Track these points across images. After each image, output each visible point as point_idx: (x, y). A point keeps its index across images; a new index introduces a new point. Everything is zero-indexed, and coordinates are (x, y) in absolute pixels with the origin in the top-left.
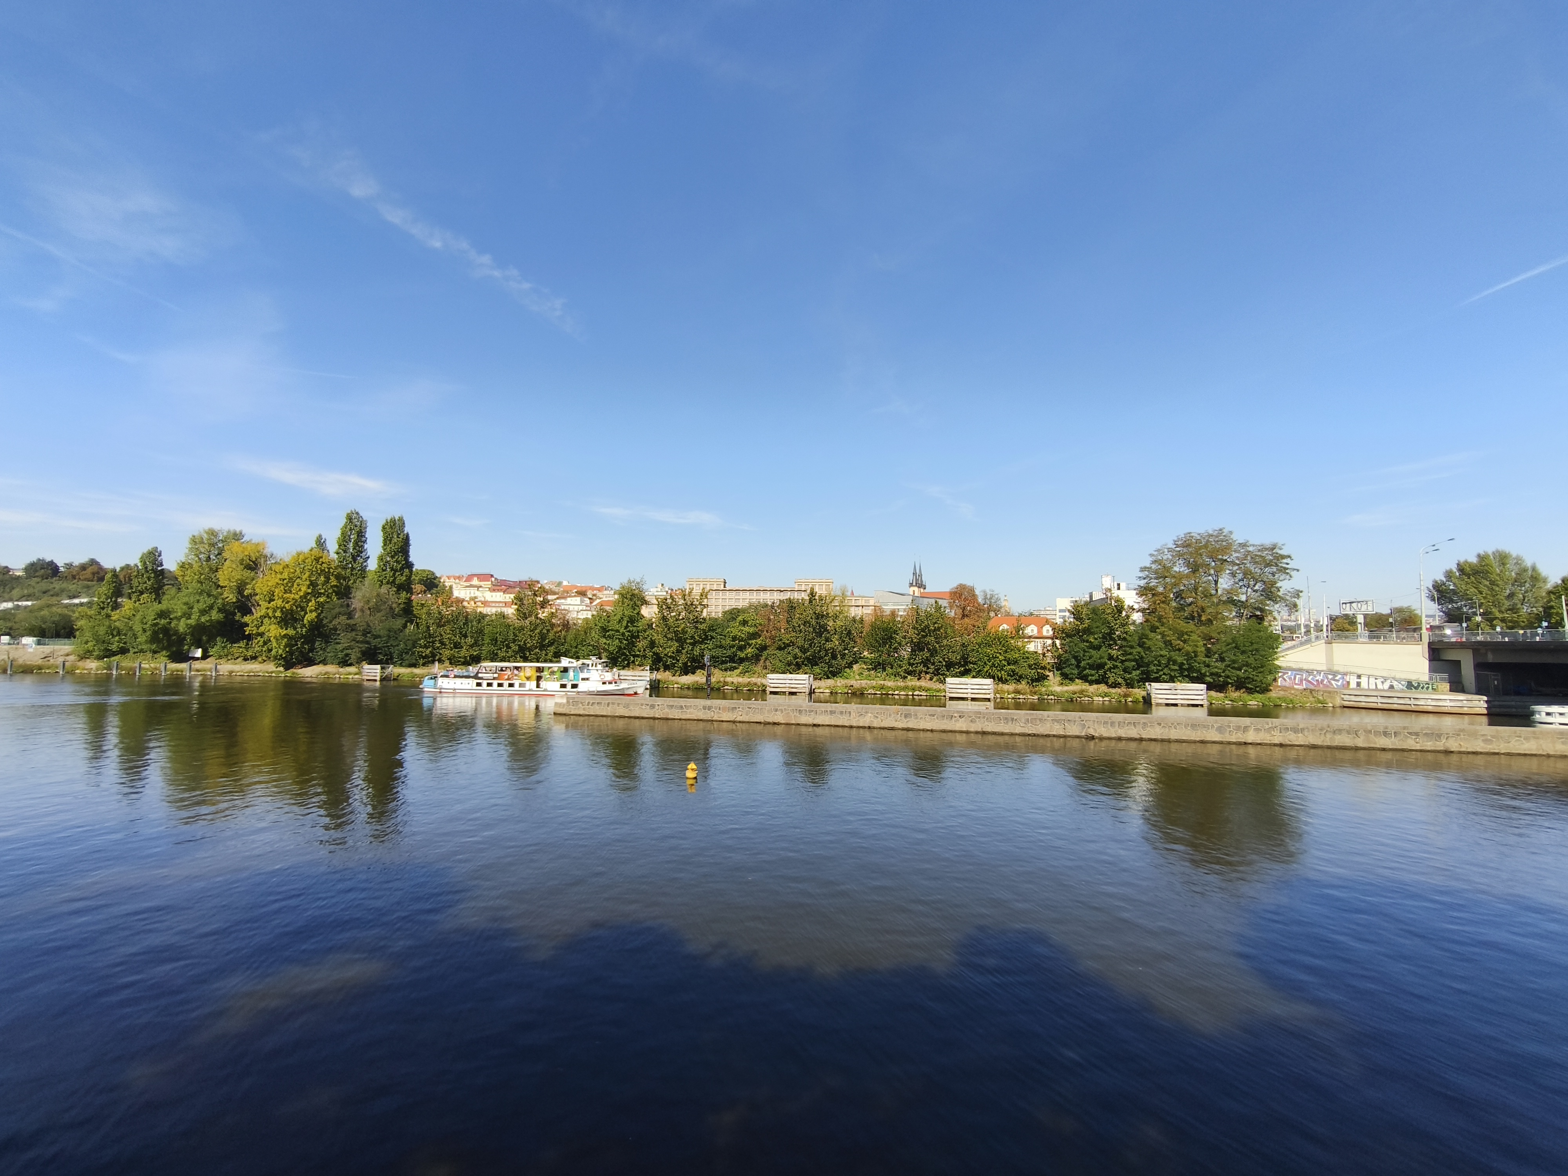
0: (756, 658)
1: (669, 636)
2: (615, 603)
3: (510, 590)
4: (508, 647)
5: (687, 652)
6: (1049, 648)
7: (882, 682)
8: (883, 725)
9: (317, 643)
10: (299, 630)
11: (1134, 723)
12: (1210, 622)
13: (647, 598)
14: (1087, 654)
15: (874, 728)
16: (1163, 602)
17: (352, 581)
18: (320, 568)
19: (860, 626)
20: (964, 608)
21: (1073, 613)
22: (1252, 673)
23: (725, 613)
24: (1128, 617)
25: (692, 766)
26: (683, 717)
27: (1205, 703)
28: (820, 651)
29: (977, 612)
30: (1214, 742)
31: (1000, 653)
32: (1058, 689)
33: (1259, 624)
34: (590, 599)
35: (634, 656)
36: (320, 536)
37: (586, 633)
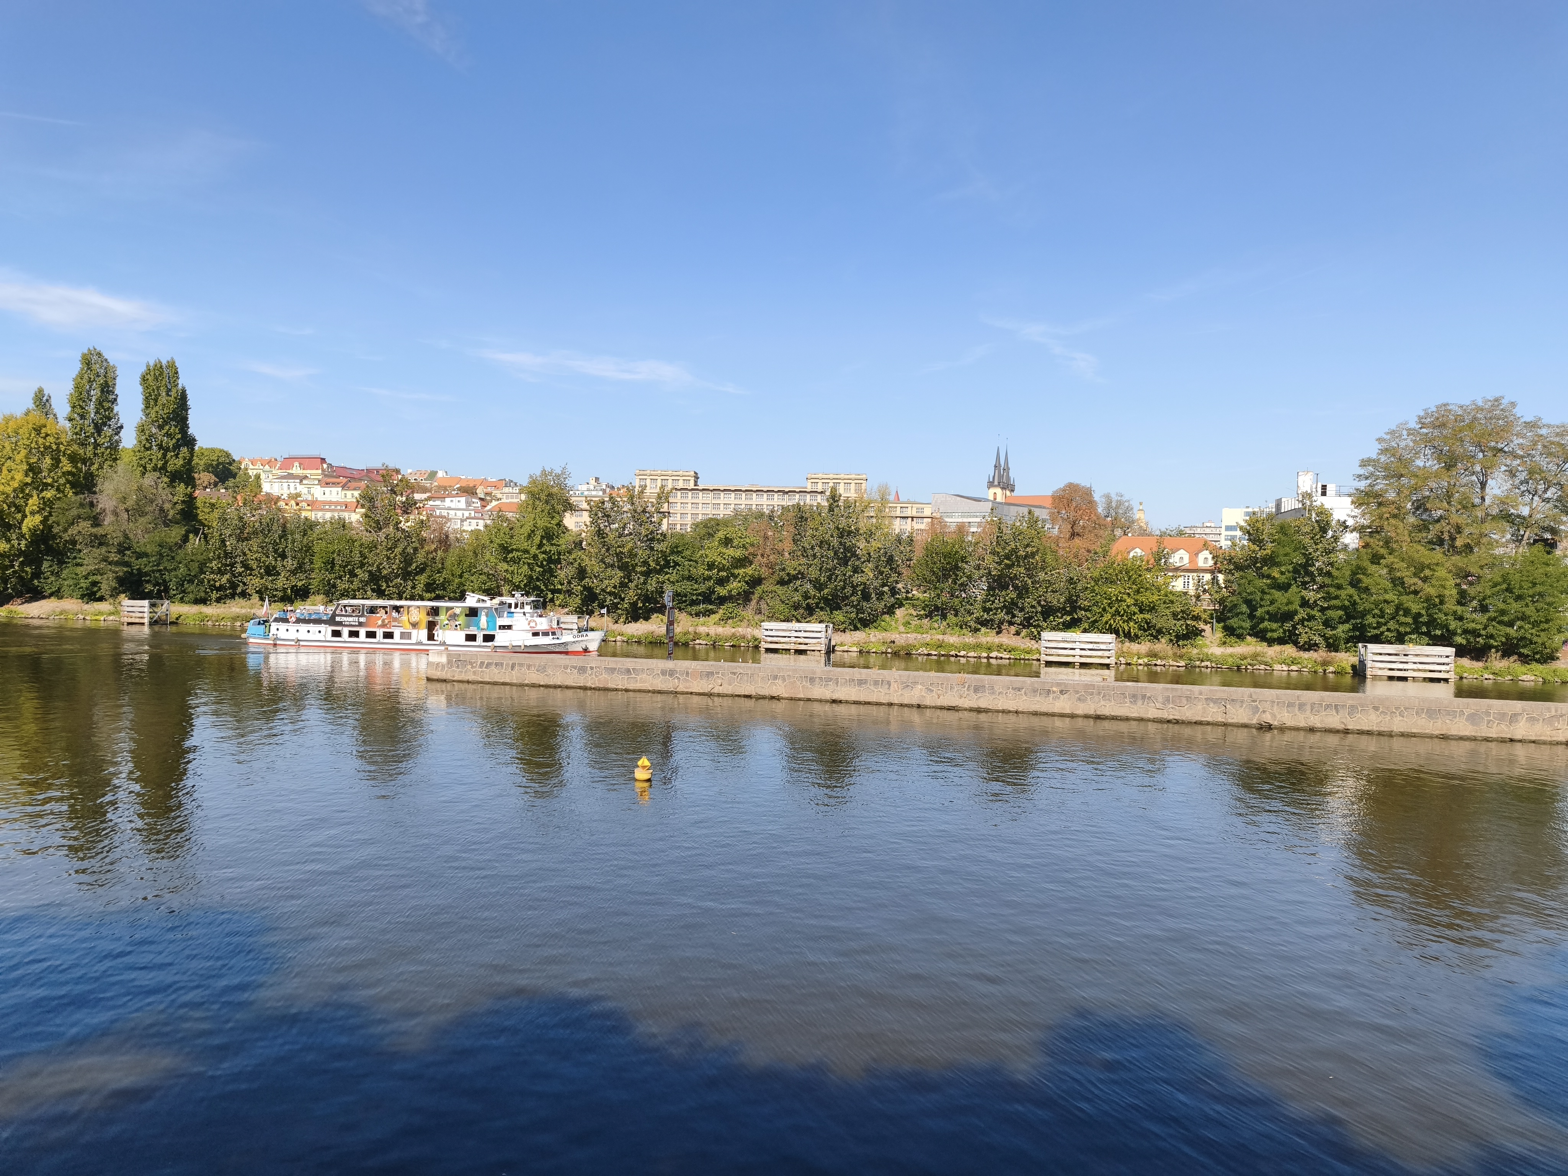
0: (745, 597)
1: (607, 560)
2: (522, 508)
3: (353, 484)
4: (353, 574)
5: (637, 586)
6: (1206, 587)
7: (941, 637)
8: (939, 703)
9: (45, 565)
10: (15, 542)
11: (1336, 706)
12: (1468, 548)
13: (573, 500)
14: (1267, 597)
15: (926, 707)
16: (1395, 516)
17: (96, 466)
18: (44, 444)
19: (908, 549)
20: (1074, 522)
21: (1248, 532)
22: (1529, 631)
23: (696, 526)
24: (1336, 539)
25: (644, 761)
26: (631, 686)
27: (1452, 676)
28: (844, 588)
29: (1095, 528)
30: (1461, 738)
31: (1129, 594)
32: (1217, 651)
33: (1549, 553)
34: (481, 499)
35: (554, 592)
36: (41, 391)
37: (476, 554)
